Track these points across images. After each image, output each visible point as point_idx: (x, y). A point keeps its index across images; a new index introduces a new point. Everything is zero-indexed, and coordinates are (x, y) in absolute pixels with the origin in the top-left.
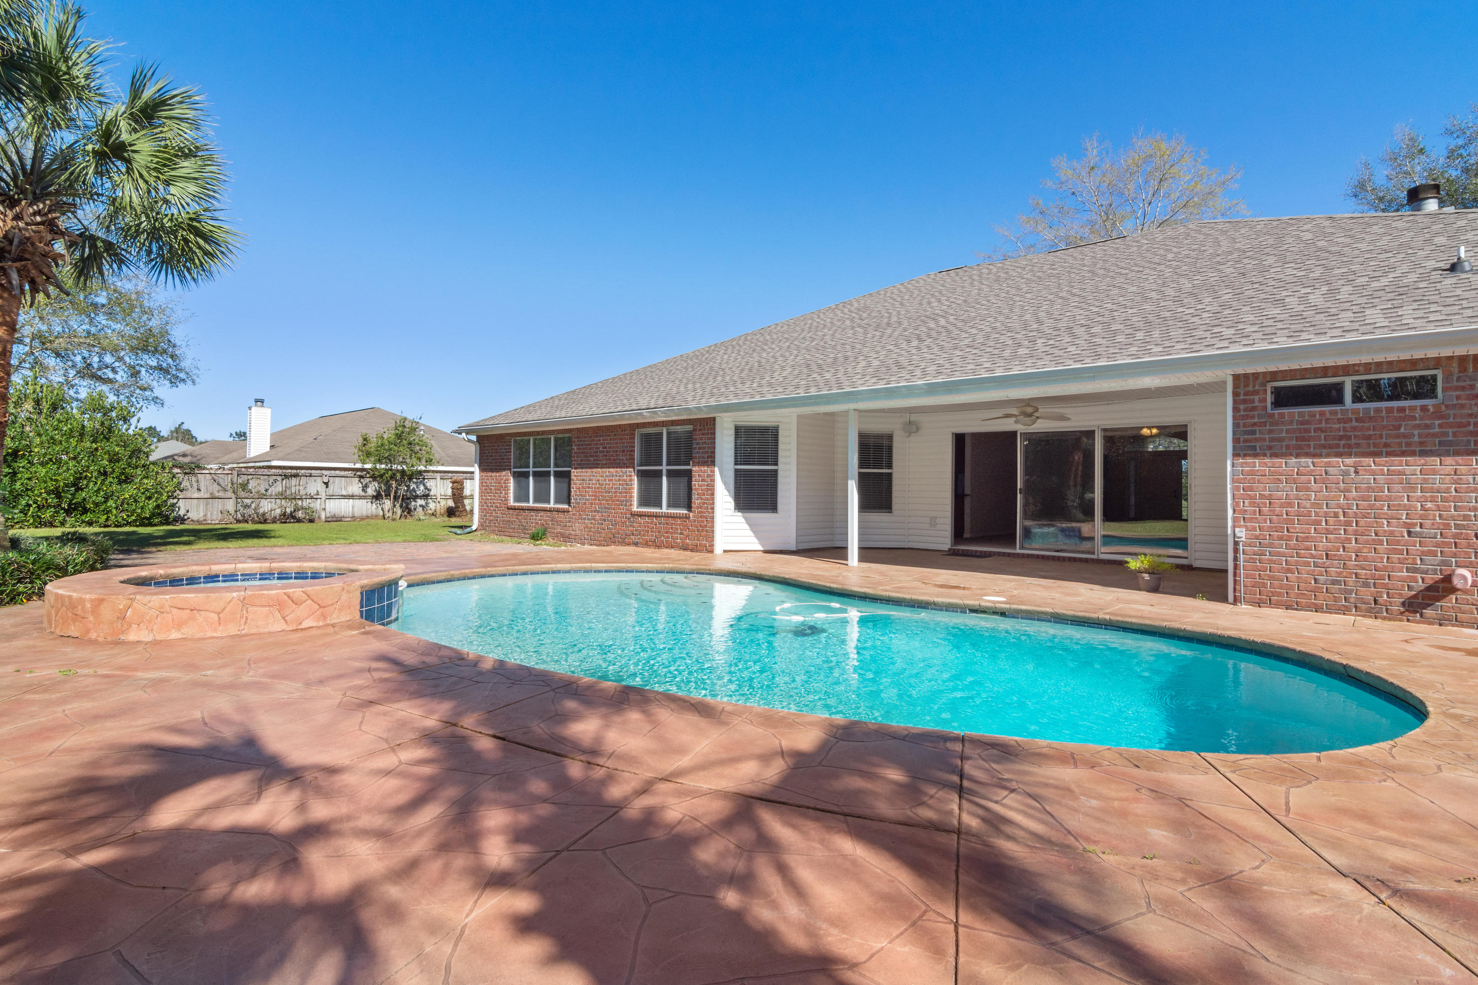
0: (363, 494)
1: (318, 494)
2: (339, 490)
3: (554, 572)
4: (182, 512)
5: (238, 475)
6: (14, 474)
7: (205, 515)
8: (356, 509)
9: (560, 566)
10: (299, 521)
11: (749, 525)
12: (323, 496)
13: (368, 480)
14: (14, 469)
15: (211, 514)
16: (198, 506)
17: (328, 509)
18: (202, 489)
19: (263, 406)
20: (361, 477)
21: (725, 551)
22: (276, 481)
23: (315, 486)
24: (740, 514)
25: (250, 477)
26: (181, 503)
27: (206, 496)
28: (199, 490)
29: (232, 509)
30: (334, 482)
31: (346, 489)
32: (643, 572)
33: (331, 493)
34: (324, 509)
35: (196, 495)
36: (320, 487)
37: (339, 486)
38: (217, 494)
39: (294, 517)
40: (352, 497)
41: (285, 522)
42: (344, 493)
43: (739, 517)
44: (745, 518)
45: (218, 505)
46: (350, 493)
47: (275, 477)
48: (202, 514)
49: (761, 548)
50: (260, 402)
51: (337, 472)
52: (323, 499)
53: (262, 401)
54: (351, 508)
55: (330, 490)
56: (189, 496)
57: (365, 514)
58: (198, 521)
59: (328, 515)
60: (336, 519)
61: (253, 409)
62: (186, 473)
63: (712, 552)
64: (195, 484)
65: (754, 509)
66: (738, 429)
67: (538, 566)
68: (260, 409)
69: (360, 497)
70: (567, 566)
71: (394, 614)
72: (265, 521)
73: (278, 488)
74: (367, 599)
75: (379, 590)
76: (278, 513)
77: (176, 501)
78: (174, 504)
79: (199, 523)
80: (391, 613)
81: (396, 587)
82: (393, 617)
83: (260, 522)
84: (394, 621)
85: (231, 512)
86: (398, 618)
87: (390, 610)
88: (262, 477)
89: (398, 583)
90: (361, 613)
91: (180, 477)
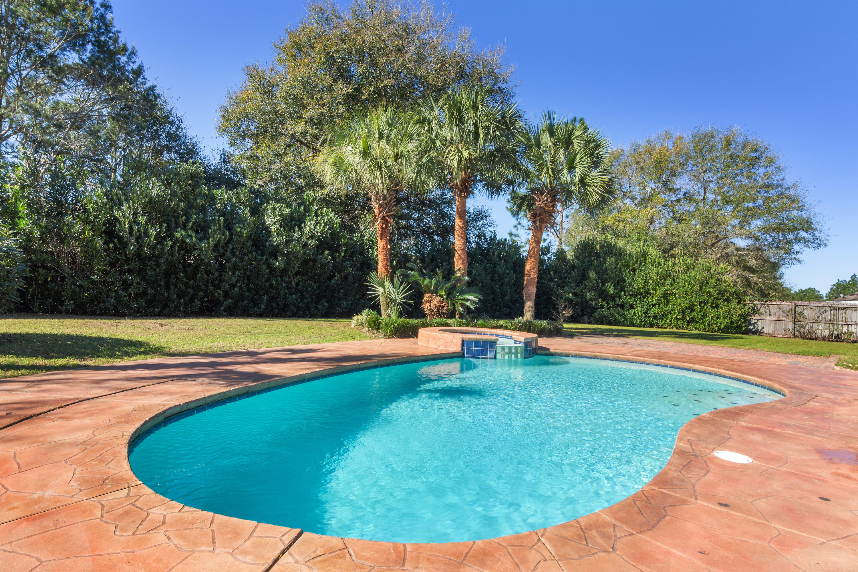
4: (760, 328)
5: (795, 306)
6: (668, 302)
7: (774, 331)
14: (668, 300)
15: (778, 330)
16: (770, 325)
18: (773, 314)
22: (826, 311)
26: (759, 323)
27: (774, 319)
28: (770, 315)
29: (790, 327)
35: (768, 318)
38: (781, 318)
39: (839, 338)
41: (833, 341)
45: (783, 325)
47: (825, 308)
48: (772, 330)
56: (764, 318)
62: (762, 304)
64: (768, 311)
71: (489, 355)
72: (816, 338)
73: (828, 316)
74: (468, 344)
75: (475, 342)
76: (827, 333)
77: (756, 321)
78: (755, 323)
79: (770, 335)
80: (486, 354)
81: (493, 344)
82: (489, 357)
83: (811, 339)
84: (490, 358)
85: (791, 329)
86: (495, 358)
87: (485, 353)
88: (814, 308)
89: (496, 342)
90: (463, 349)
91: (759, 306)
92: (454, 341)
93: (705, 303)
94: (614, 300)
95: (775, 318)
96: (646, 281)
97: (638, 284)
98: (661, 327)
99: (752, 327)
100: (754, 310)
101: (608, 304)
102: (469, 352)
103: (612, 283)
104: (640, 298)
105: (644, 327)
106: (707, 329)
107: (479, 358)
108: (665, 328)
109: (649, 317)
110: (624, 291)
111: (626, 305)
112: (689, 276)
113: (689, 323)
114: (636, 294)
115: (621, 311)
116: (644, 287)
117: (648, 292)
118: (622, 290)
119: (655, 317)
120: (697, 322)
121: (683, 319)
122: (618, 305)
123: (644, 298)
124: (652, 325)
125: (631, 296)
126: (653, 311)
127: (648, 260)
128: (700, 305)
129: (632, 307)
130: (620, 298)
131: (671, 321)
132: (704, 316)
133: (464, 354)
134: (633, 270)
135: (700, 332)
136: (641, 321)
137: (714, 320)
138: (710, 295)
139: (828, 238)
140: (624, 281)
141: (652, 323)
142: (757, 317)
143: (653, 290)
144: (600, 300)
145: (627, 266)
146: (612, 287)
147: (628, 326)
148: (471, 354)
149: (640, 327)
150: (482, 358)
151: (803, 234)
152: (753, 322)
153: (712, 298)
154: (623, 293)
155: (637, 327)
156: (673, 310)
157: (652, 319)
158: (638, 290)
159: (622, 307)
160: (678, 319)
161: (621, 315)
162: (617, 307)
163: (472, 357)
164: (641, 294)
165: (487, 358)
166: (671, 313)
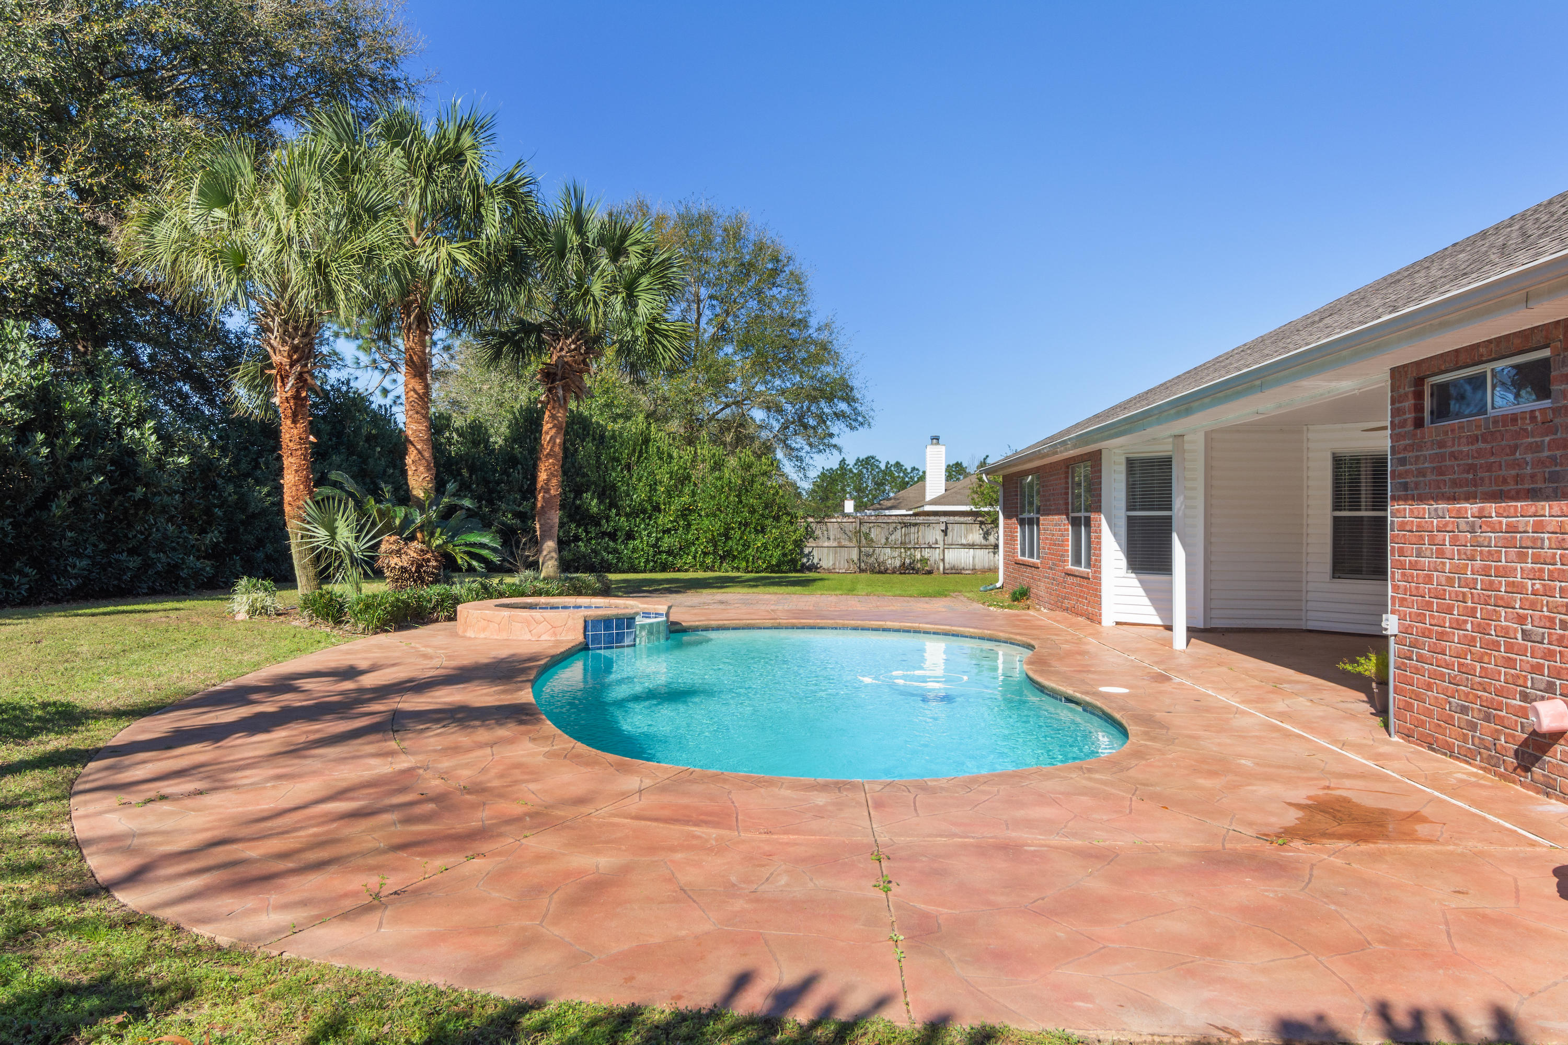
0: (984, 542)
1: (937, 543)
2: (959, 539)
3: (884, 630)
4: (816, 561)
5: (860, 523)
6: (689, 525)
7: (834, 564)
8: (977, 560)
9: (889, 624)
10: (917, 572)
11: (1146, 590)
12: (941, 545)
13: (990, 526)
14: (688, 521)
15: (840, 563)
16: (828, 554)
17: (947, 560)
18: (832, 537)
19: (938, 443)
20: (982, 523)
21: (1117, 623)
22: (895, 529)
23: (933, 534)
24: (1133, 575)
25: (871, 525)
26: (815, 553)
28: (829, 538)
29: (855, 556)
30: (953, 530)
31: (966, 537)
32: (967, 637)
33: (950, 542)
34: (943, 560)
35: (826, 544)
36: (939, 536)
37: (959, 533)
38: (843, 543)
39: (913, 569)
40: (972, 546)
41: (905, 573)
42: (964, 542)
43: (1132, 581)
44: (1141, 581)
45: (844, 553)
46: (970, 542)
47: (895, 525)
48: (831, 563)
49: (1160, 623)
50: (936, 439)
51: (957, 518)
52: (942, 548)
53: (937, 438)
54: (971, 559)
55: (949, 539)
56: (820, 544)
57: (986, 566)
58: (828, 569)
59: (947, 566)
60: (956, 571)
61: (929, 447)
62: (818, 522)
63: (1100, 623)
64: (825, 533)
65: (1153, 569)
66: (1131, 464)
67: (867, 622)
68: (935, 447)
69: (982, 547)
70: (896, 625)
71: (627, 641)
72: (885, 572)
73: (897, 536)
74: (593, 627)
75: (605, 621)
76: (898, 563)
77: (810, 549)
78: (810, 553)
79: (829, 571)
80: (622, 640)
81: (631, 620)
82: (626, 644)
83: (880, 572)
84: (628, 646)
85: (856, 561)
86: (634, 645)
87: (620, 638)
88: (882, 525)
89: (634, 618)
90: (585, 636)
91: (814, 526)
92: (570, 622)
93: (747, 525)
94: (598, 524)
95: (835, 544)
96: (653, 488)
97: (640, 495)
98: (679, 570)
99: (805, 560)
100: (809, 533)
101: (587, 533)
102: (596, 639)
103: (594, 492)
104: (643, 519)
105: (651, 571)
106: (750, 569)
107: (612, 648)
108: (686, 571)
109: (660, 552)
110: (616, 507)
111: (619, 534)
112: (720, 478)
113: (723, 558)
114: (636, 512)
115: (611, 544)
116: (650, 499)
117: (657, 509)
118: (612, 505)
119: (669, 553)
120: (735, 557)
121: (715, 553)
122: (604, 534)
123: (650, 518)
124: (664, 568)
125: (627, 515)
126: (667, 542)
127: (652, 450)
128: (739, 529)
129: (630, 536)
130: (608, 519)
131: (695, 557)
132: (747, 546)
133: (587, 644)
134: (628, 467)
135: (739, 574)
136: (647, 562)
137: (761, 553)
138: (753, 511)
139: (872, 413)
140: (614, 488)
141: (666, 564)
142: (811, 543)
143: (665, 504)
144: (573, 526)
145: (618, 460)
146: (595, 501)
147: (624, 572)
148: (600, 643)
149: (644, 571)
150: (617, 647)
151: (843, 406)
152: (806, 551)
153: (757, 516)
154: (614, 511)
155: (641, 572)
156: (697, 539)
157: (664, 556)
158: (640, 504)
159: (613, 536)
160: (705, 554)
161: (611, 553)
162: (602, 538)
163: (600, 648)
164: (644, 511)
165: (623, 647)
166: (694, 544)
